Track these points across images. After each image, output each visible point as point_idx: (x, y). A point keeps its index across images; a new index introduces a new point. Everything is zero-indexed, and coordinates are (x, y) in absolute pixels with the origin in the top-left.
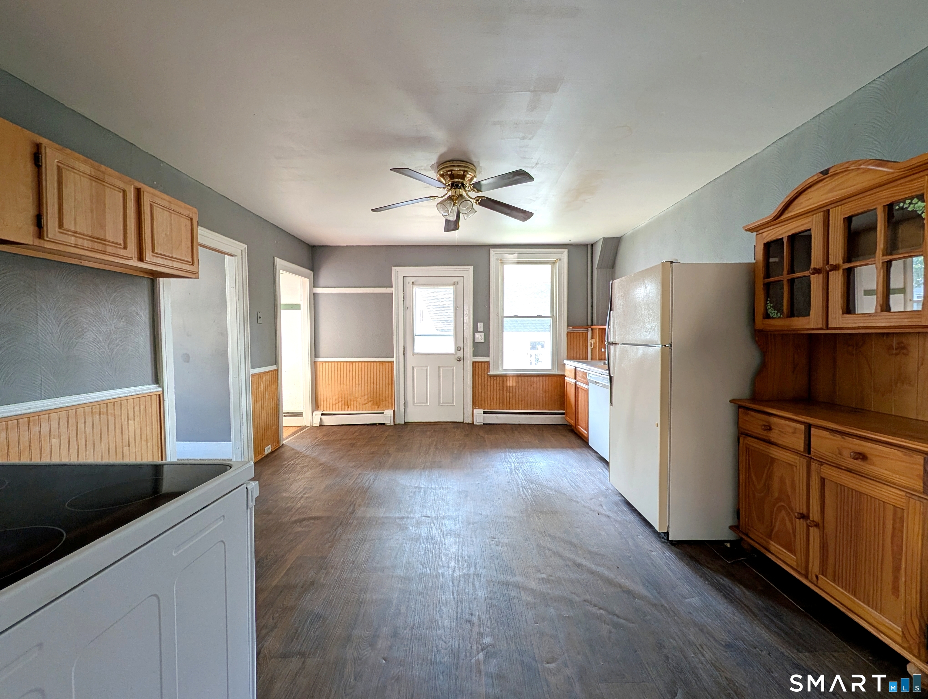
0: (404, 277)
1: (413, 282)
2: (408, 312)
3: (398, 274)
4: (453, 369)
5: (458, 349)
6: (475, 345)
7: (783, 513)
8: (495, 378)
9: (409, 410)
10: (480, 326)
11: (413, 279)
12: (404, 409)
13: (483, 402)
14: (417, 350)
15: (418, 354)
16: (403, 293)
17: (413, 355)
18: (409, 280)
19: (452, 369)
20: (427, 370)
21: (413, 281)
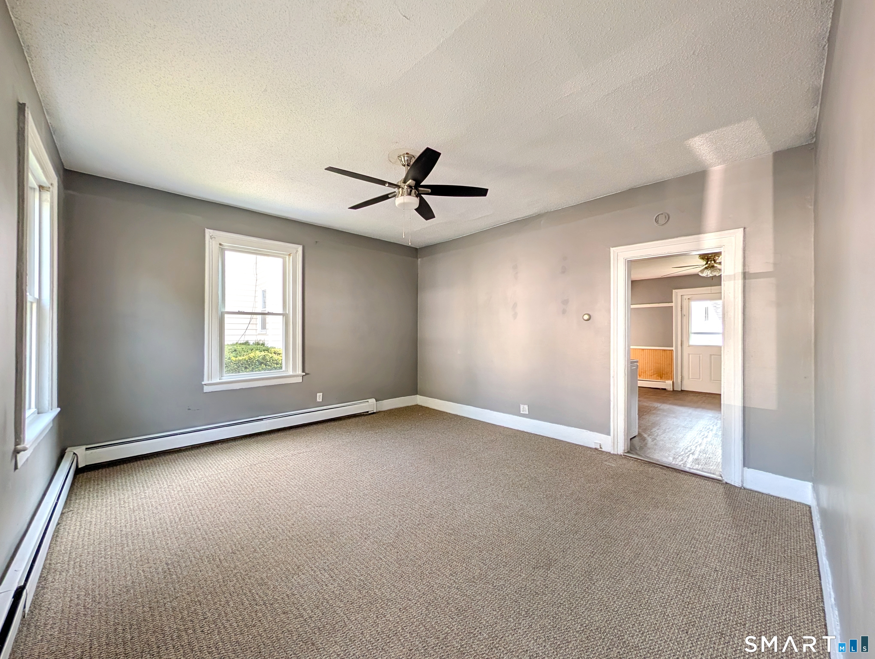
0: (681, 295)
1: (689, 299)
2: (685, 319)
3: (677, 294)
9: (685, 382)
12: (681, 382)
14: (691, 343)
15: (692, 346)
16: (681, 306)
17: (689, 346)
18: (686, 297)
20: (700, 357)
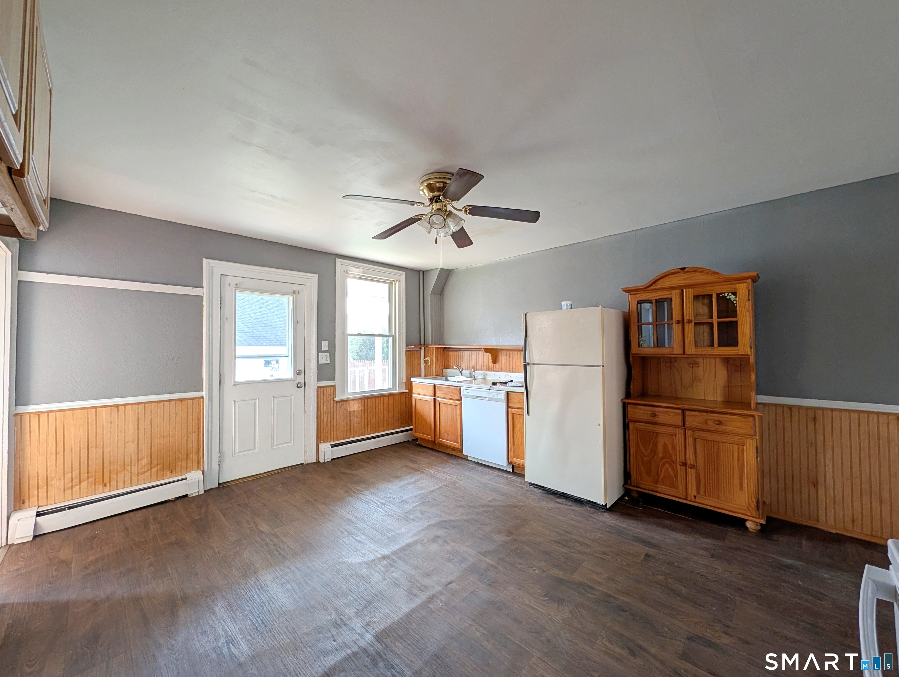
0: (221, 275)
1: (236, 285)
2: (227, 326)
3: (212, 270)
4: (291, 399)
5: (299, 373)
6: (320, 367)
7: (667, 465)
8: (341, 403)
9: (226, 464)
10: (325, 345)
11: (237, 280)
12: (219, 465)
13: (329, 434)
14: (239, 378)
15: (242, 383)
16: (221, 298)
17: (234, 385)
18: (228, 280)
19: (289, 398)
20: (255, 403)
21: (237, 283)
